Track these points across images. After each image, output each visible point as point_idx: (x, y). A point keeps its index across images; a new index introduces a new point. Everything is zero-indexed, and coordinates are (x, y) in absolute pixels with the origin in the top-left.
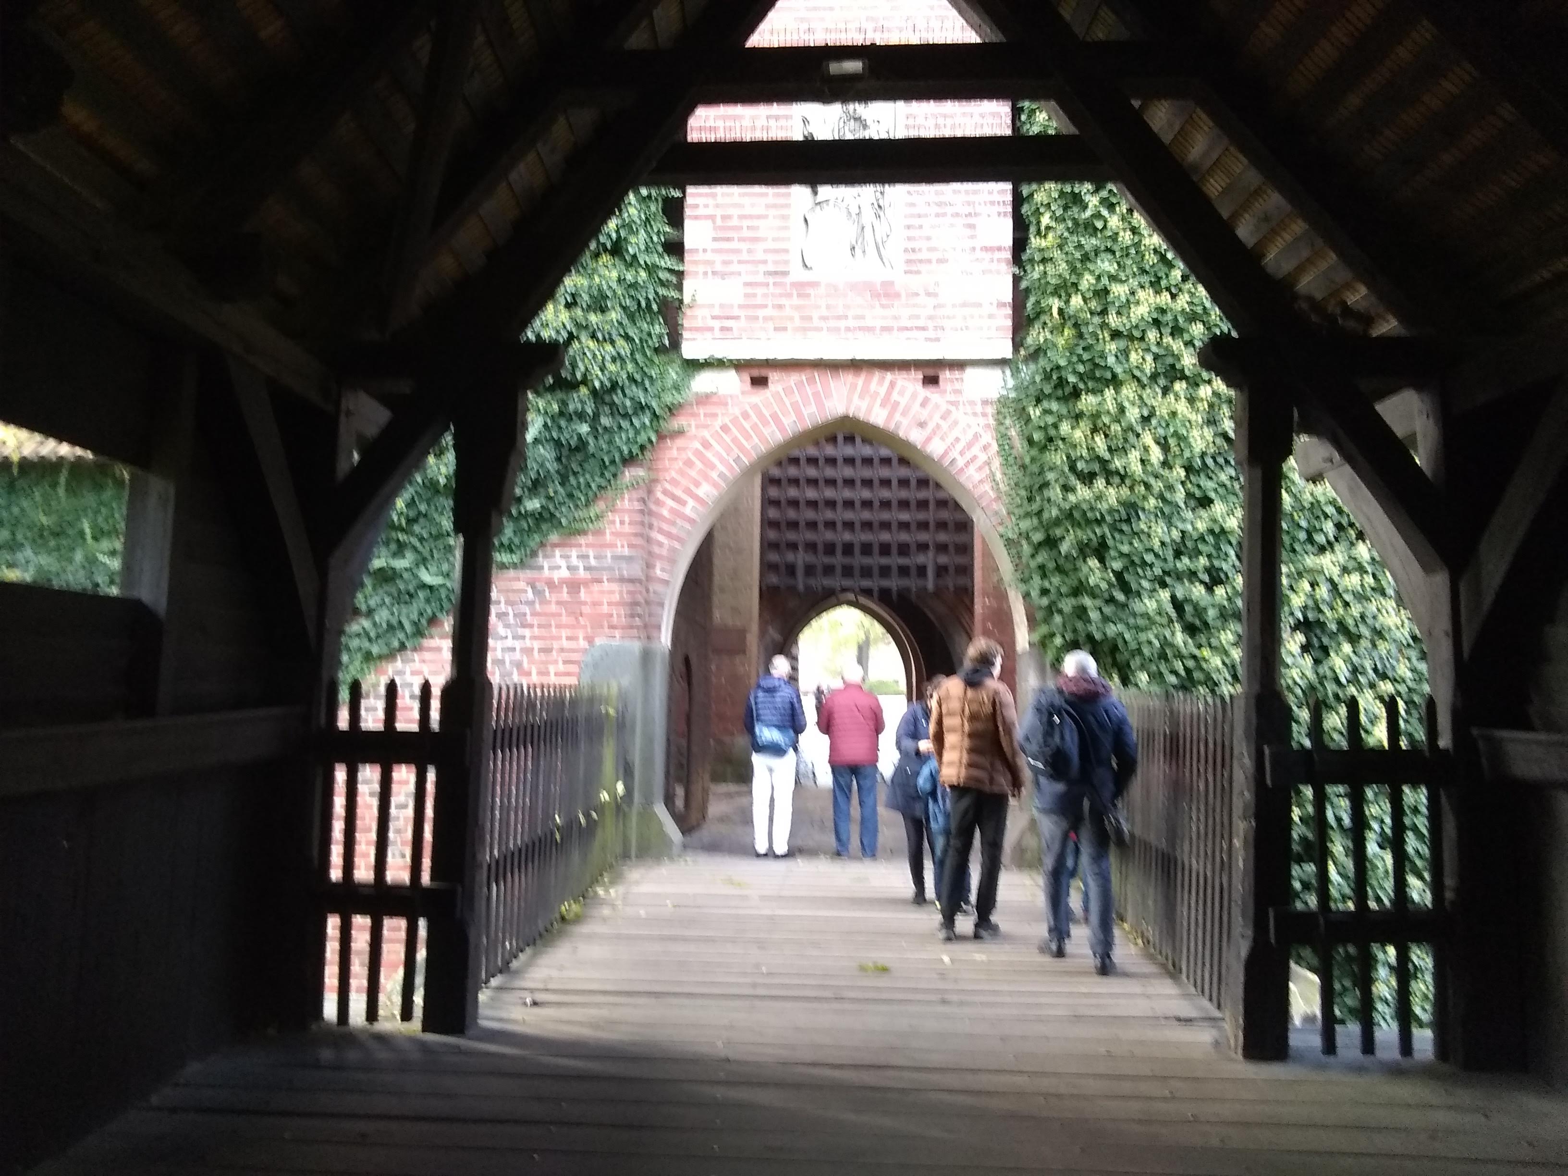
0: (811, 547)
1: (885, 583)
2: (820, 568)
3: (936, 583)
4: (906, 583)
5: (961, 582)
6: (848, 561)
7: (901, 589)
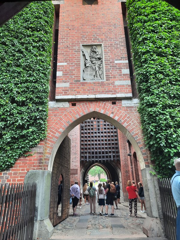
0: (89, 153)
1: (104, 159)
2: (91, 157)
3: (113, 159)
4: (107, 159)
5: (117, 158)
6: (96, 155)
7: (106, 160)
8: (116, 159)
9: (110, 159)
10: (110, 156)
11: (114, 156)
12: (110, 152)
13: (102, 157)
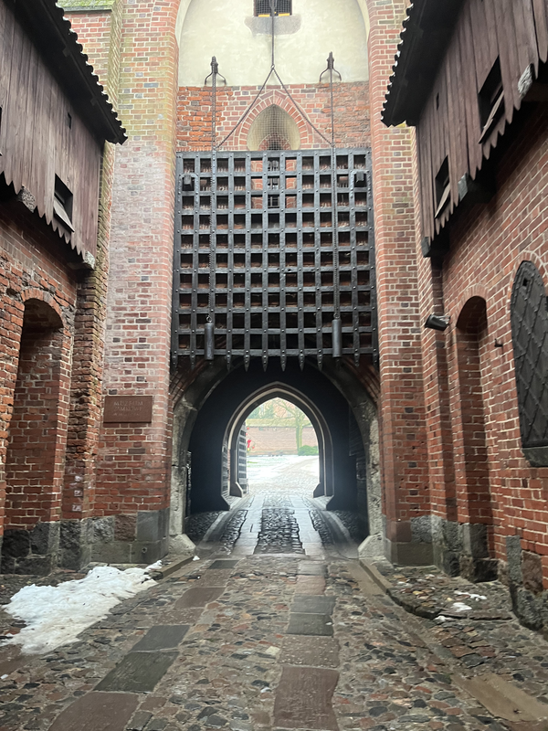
0: (220, 319)
1: (292, 352)
2: (229, 338)
3: (341, 351)
4: (312, 351)
5: (366, 349)
6: (256, 331)
7: (308, 357)
8: (356, 350)
9: (326, 351)
10: (328, 338)
11: (346, 339)
12: (328, 318)
13: (283, 341)
